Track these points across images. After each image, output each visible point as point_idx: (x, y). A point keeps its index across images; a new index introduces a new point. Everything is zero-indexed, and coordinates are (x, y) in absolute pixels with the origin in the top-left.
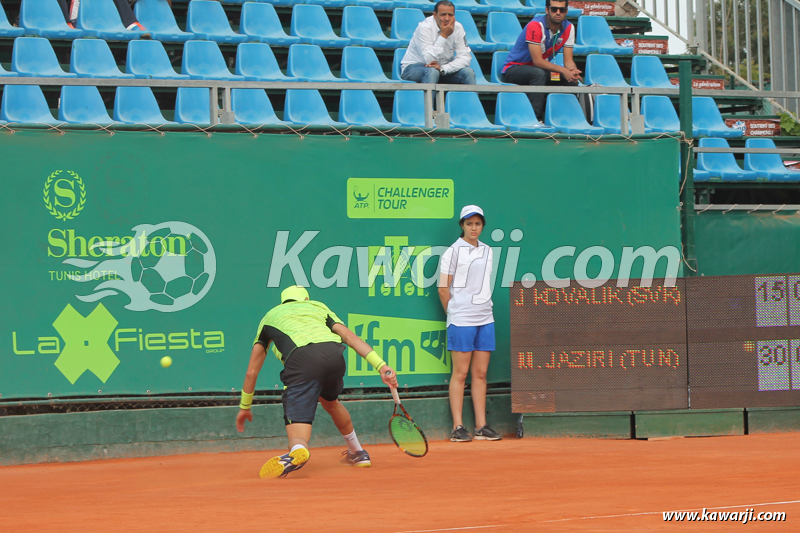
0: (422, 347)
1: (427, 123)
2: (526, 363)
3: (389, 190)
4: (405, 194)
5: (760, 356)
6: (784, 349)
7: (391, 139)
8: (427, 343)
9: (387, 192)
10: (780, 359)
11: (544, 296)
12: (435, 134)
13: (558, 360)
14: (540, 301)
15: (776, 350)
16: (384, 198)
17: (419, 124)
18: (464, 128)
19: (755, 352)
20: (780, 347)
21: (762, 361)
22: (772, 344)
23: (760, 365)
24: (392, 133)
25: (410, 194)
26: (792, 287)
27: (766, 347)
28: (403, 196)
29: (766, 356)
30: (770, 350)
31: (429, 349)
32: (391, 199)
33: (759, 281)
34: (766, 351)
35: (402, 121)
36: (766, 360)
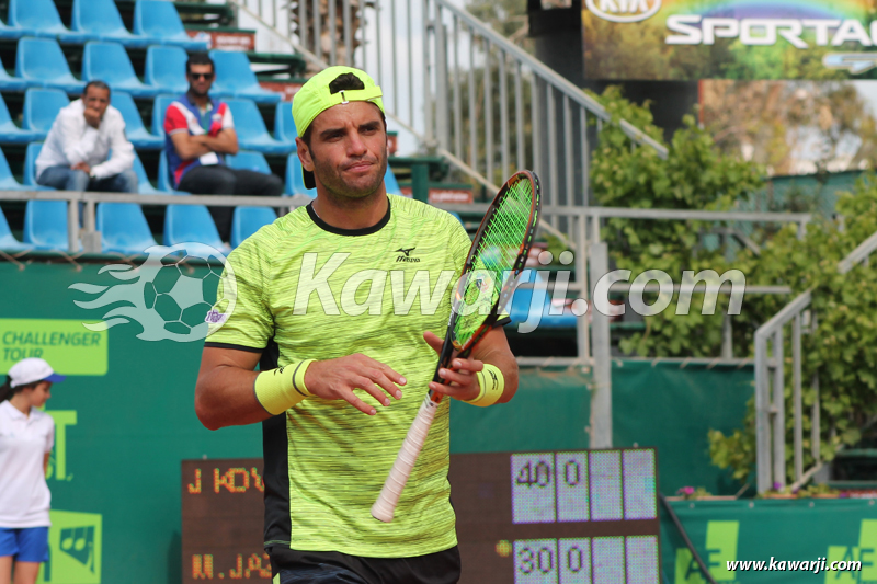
0: (62, 548)
1: (70, 245)
2: (203, 570)
3: (18, 335)
4: (40, 340)
5: (518, 561)
6: (551, 554)
7: (22, 266)
8: (68, 543)
9: (15, 338)
10: (545, 564)
11: (228, 480)
12: (83, 260)
13: (246, 565)
14: (222, 487)
15: (540, 554)
16: (12, 347)
17: (59, 247)
18: (121, 252)
19: (511, 556)
20: (545, 549)
21: (521, 568)
22: (536, 545)
23: (519, 574)
24: (24, 258)
25: (48, 339)
26: (561, 468)
27: (526, 549)
28: (37, 343)
29: (527, 561)
30: (532, 555)
31: (72, 552)
32: (22, 347)
33: (518, 462)
34: (527, 555)
35: (36, 243)
36: (527, 566)
